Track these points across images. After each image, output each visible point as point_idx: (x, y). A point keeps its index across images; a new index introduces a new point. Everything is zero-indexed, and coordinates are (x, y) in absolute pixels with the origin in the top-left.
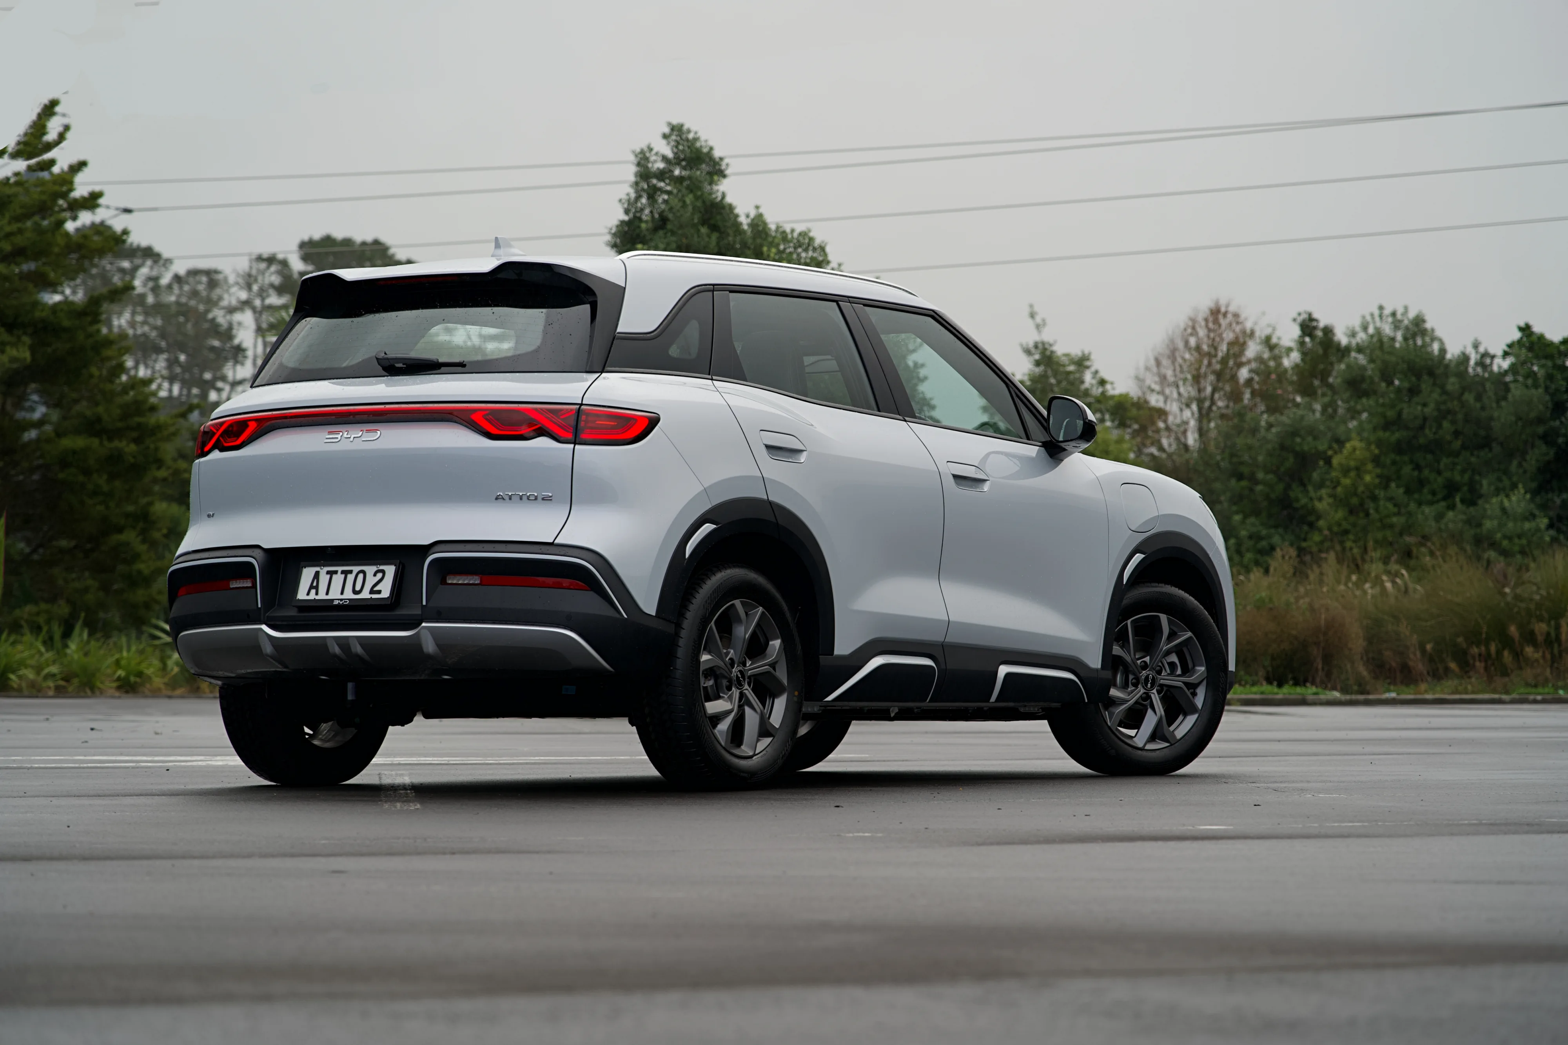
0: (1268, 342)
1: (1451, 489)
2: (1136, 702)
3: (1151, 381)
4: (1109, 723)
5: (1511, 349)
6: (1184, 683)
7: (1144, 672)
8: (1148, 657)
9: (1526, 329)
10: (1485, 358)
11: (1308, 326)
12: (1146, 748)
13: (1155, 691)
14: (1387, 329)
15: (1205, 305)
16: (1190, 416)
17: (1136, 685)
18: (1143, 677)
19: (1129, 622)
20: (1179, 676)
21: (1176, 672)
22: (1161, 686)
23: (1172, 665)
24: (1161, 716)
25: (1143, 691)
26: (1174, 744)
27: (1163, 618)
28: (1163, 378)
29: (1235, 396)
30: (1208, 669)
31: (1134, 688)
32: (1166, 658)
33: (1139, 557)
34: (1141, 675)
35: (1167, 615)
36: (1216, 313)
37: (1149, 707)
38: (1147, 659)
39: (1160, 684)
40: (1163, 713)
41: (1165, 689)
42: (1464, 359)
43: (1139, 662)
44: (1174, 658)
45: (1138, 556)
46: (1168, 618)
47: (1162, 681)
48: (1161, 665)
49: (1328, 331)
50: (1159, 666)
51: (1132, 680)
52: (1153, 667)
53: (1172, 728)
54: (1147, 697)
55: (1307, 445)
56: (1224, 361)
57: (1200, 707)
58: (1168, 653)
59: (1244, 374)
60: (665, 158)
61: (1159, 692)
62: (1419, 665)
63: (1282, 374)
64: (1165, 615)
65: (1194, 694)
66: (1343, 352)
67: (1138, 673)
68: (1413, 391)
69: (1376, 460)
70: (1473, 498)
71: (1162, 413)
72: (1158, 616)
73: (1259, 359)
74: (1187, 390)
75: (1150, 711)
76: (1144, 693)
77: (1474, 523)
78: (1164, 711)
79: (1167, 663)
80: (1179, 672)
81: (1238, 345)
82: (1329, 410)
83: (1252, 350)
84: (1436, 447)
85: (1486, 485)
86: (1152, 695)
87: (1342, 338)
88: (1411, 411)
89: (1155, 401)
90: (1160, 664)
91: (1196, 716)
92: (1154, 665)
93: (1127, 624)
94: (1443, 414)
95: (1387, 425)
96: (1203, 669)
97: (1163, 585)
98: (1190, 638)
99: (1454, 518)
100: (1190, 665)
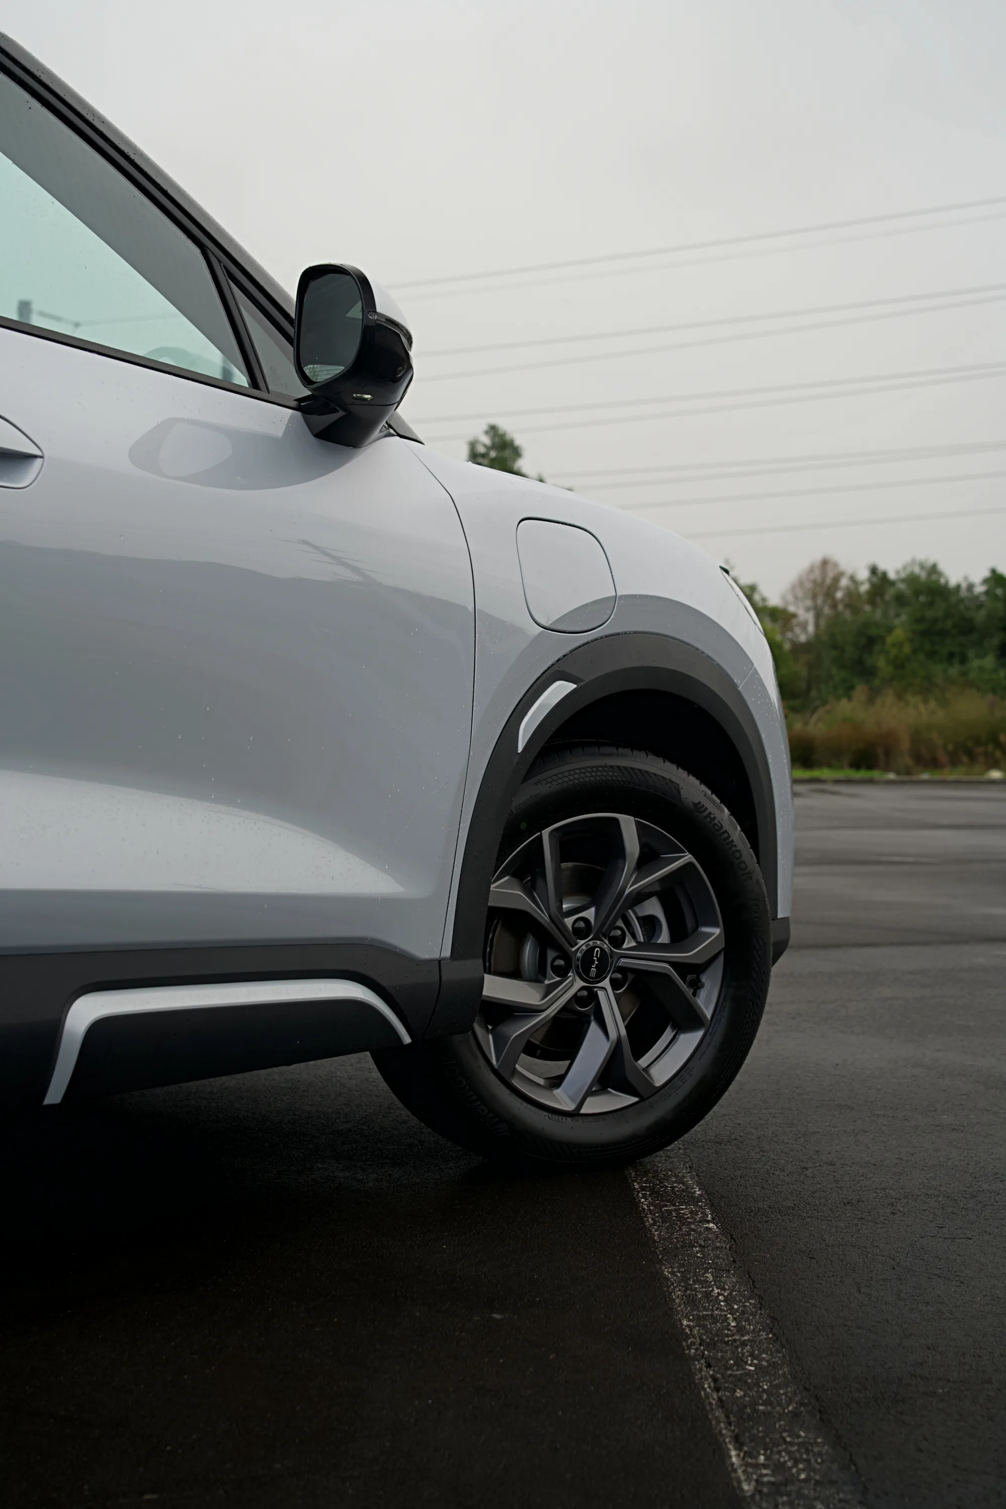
0: (852, 579)
1: (951, 655)
2: (564, 1009)
3: (790, 598)
4: (494, 1062)
5: (985, 581)
6: (673, 964)
7: (582, 942)
8: (593, 910)
9: (993, 571)
10: (970, 587)
11: (874, 570)
12: (583, 1111)
13: (606, 983)
14: (917, 570)
15: (818, 557)
16: (810, 617)
17: (562, 973)
18: (579, 954)
19: (546, 833)
20: (663, 947)
21: (659, 937)
22: (622, 970)
23: (650, 923)
24: (619, 1039)
25: (579, 983)
26: (648, 1098)
27: (628, 825)
28: (796, 598)
29: (834, 606)
30: (727, 932)
31: (558, 979)
32: (636, 908)
33: (560, 689)
34: (574, 949)
35: (635, 817)
36: (825, 563)
37: (592, 1018)
38: (590, 914)
39: (619, 967)
40: (623, 1032)
41: (631, 977)
42: (958, 587)
43: (569, 921)
44: (653, 908)
45: (560, 685)
46: (637, 823)
47: (623, 960)
48: (622, 925)
49: (884, 574)
50: (620, 928)
51: (554, 960)
52: (604, 930)
53: (643, 1062)
54: (590, 998)
55: (873, 632)
56: (829, 588)
57: (709, 1015)
58: (640, 897)
59: (839, 595)
60: (485, 446)
61: (615, 985)
62: (943, 757)
63: (859, 595)
64: (632, 818)
65: (696, 986)
66: (892, 583)
67: (566, 945)
68: (931, 604)
69: (911, 641)
70: (963, 660)
71: (794, 616)
72: (616, 821)
73: (848, 588)
74: (809, 603)
75: (594, 1028)
76: (583, 988)
77: (964, 674)
78: (626, 1027)
79: (638, 918)
80: (664, 937)
81: (837, 579)
82: (885, 614)
83: (844, 582)
84: (943, 633)
85: (971, 653)
86: (601, 994)
87: (892, 576)
88: (930, 614)
89: (792, 609)
90: (620, 923)
91: (699, 1034)
92: (606, 927)
93: (540, 837)
94: (948, 615)
95: (918, 621)
96: (717, 931)
97: (627, 751)
98: (690, 864)
99: (954, 671)
100: (690, 923)
